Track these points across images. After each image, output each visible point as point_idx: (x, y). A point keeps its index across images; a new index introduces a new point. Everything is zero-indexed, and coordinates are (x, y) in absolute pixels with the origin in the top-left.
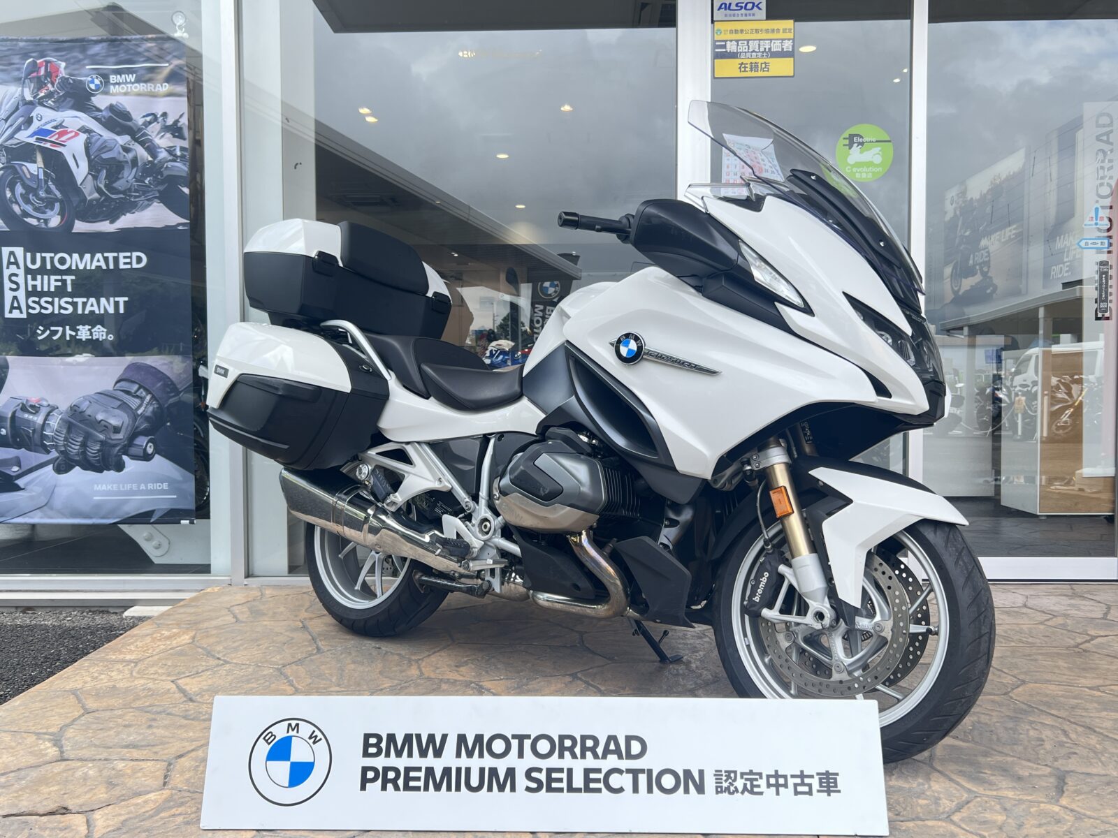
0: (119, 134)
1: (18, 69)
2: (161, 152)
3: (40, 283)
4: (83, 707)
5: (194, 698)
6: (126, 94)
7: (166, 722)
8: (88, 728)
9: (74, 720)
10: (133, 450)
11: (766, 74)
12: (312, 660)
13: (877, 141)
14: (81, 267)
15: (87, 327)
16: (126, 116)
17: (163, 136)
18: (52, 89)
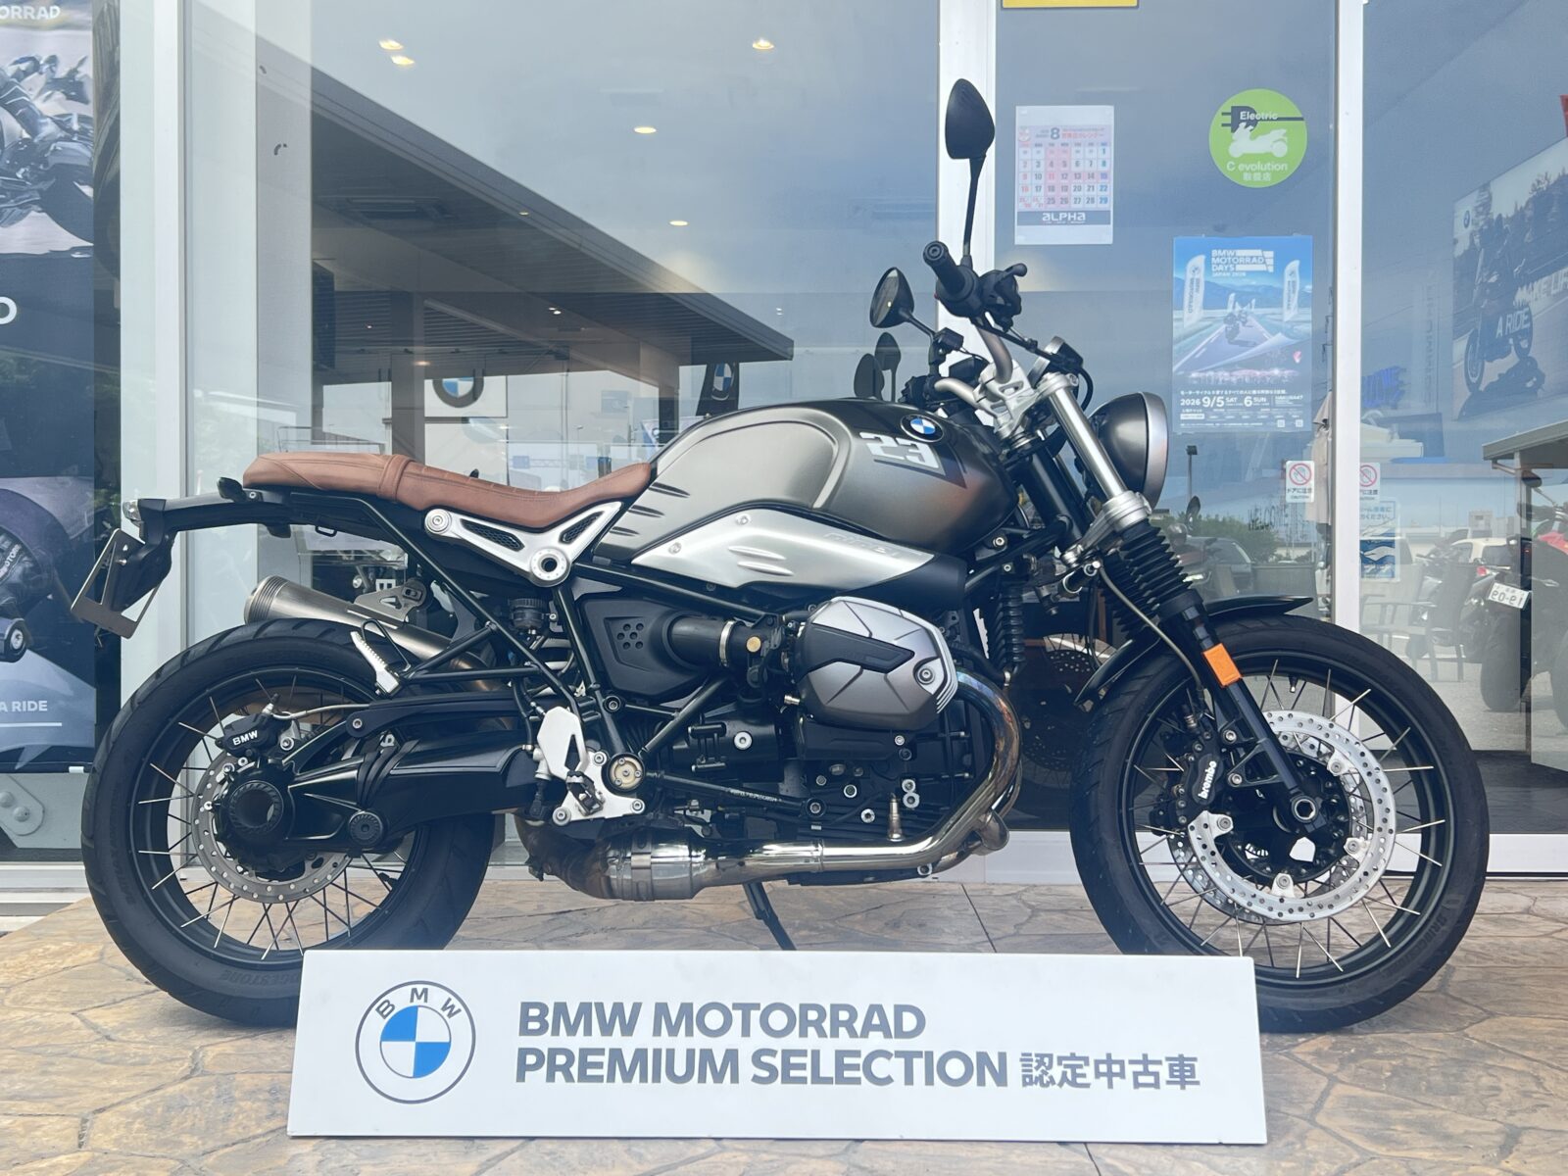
2: (46, 124)
5: (113, 1036)
7: (69, 1067)
13: (1279, 119)
17: (49, 97)
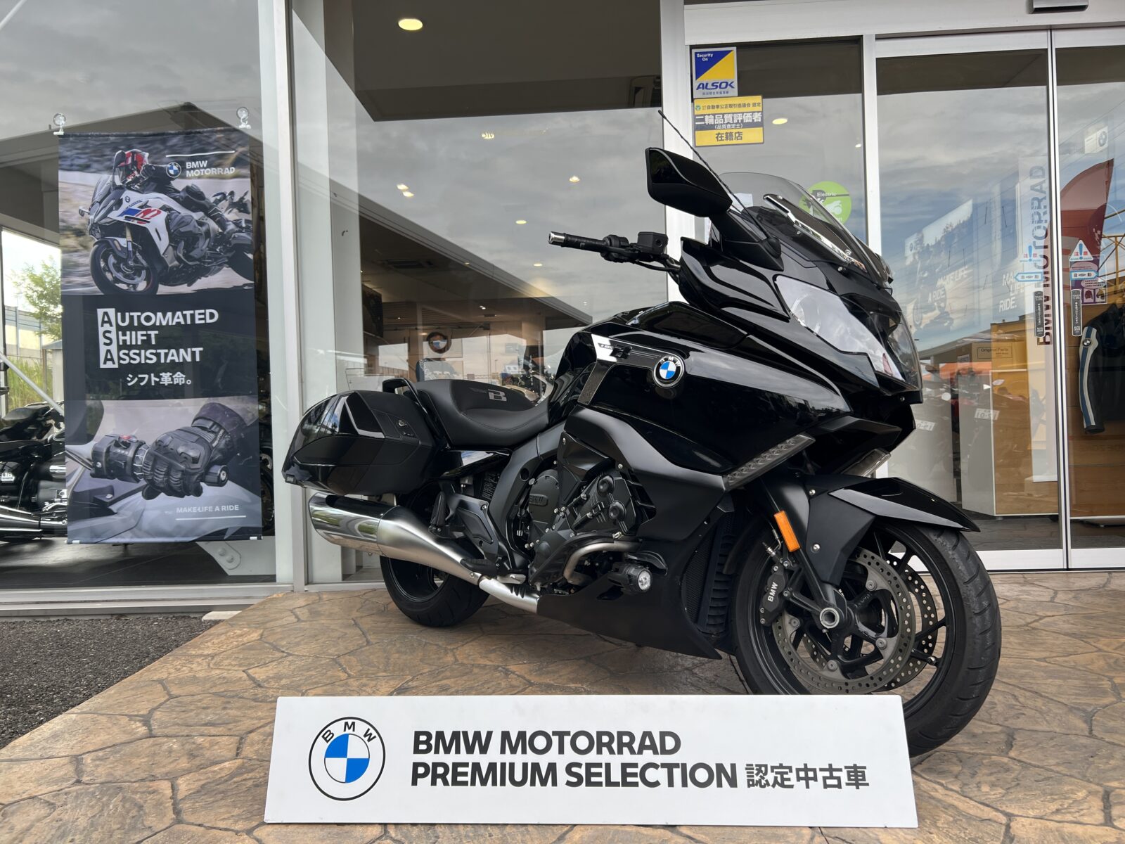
0: (194, 211)
1: (110, 160)
2: (229, 224)
3: (128, 338)
4: (168, 693)
5: (262, 684)
6: (199, 177)
7: (237, 705)
8: (173, 711)
9: (161, 704)
10: (209, 478)
11: (740, 142)
12: (362, 651)
13: (837, 196)
14: (164, 323)
15: (169, 374)
16: (200, 195)
18: (138, 175)
